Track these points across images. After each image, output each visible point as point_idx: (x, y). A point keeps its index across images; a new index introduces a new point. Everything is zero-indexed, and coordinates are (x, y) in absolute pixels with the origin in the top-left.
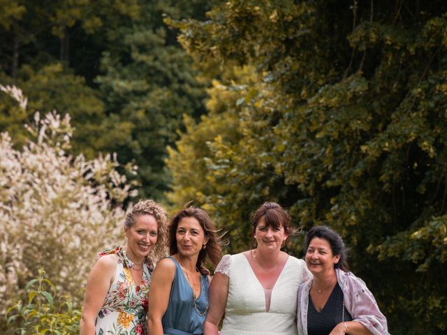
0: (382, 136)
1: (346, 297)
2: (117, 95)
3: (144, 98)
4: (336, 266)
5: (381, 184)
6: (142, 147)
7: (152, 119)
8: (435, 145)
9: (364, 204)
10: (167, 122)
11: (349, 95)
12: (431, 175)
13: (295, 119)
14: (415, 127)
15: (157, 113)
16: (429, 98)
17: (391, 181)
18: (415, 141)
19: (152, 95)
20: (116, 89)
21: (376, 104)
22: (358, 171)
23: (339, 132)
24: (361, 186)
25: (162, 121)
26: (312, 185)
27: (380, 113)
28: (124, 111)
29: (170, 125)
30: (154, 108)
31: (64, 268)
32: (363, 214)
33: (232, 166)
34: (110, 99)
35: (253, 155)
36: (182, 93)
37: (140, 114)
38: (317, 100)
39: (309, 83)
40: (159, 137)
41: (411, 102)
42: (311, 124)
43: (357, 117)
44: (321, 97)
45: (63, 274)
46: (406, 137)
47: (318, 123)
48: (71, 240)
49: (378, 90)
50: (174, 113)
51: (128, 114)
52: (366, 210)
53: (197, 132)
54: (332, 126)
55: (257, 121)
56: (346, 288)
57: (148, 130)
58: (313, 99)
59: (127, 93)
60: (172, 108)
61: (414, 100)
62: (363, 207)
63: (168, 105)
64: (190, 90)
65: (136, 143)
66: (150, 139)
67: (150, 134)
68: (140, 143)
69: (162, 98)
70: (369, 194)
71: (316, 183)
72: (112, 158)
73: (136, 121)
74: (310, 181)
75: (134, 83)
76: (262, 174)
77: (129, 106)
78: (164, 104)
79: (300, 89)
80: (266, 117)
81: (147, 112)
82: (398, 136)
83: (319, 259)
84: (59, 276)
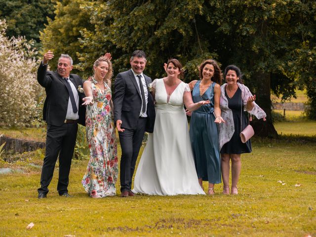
0: (162, 27)
1: (243, 94)
2: (8, 8)
3: (20, 9)
4: (238, 81)
5: (160, 47)
6: (21, 30)
7: (24, 18)
8: (185, 30)
9: (153, 56)
10: (31, 20)
11: (147, 11)
12: (182, 43)
13: (123, 21)
14: (176, 23)
15: (26, 16)
16: (181, 12)
17: (164, 46)
18: (176, 29)
19: (24, 7)
20: (7, 5)
21: (157, 14)
22: (150, 42)
23: (144, 26)
24: (151, 49)
25: (29, 19)
26: (129, 48)
27: (159, 18)
28: (11, 15)
29: (32, 21)
30: (25, 13)
31: (7, 86)
32: (153, 60)
33: (91, 41)
34: (4, 9)
35: (100, 36)
36: (37, 6)
37: (19, 16)
38: (133, 13)
39: (126, 6)
40: (28, 26)
41: (173, 13)
42: (130, 23)
43: (151, 20)
44: (135, 12)
45: (7, 89)
46: (173, 27)
47: (133, 22)
48: (10, 74)
49: (158, 9)
50: (34, 15)
51: (13, 16)
52: (154, 59)
53: (53, 24)
54: (141, 24)
55: (98, 21)
56: (243, 90)
57: (22, 23)
58: (132, 12)
59: (12, 7)
60: (33, 13)
61: (174, 12)
62: (153, 58)
63: (31, 12)
64: (41, 5)
65: (18, 28)
66: (24, 27)
67: (24, 25)
68: (19, 29)
69: (28, 8)
70: (155, 52)
71: (130, 47)
72: (24, 38)
73: (17, 19)
74: (127, 47)
75: (15, 2)
76: (105, 44)
77: (13, 12)
78: (30, 11)
79: (123, 8)
80: (102, 20)
81: (21, 15)
82: (169, 28)
83: (232, 79)
84: (5, 90)
